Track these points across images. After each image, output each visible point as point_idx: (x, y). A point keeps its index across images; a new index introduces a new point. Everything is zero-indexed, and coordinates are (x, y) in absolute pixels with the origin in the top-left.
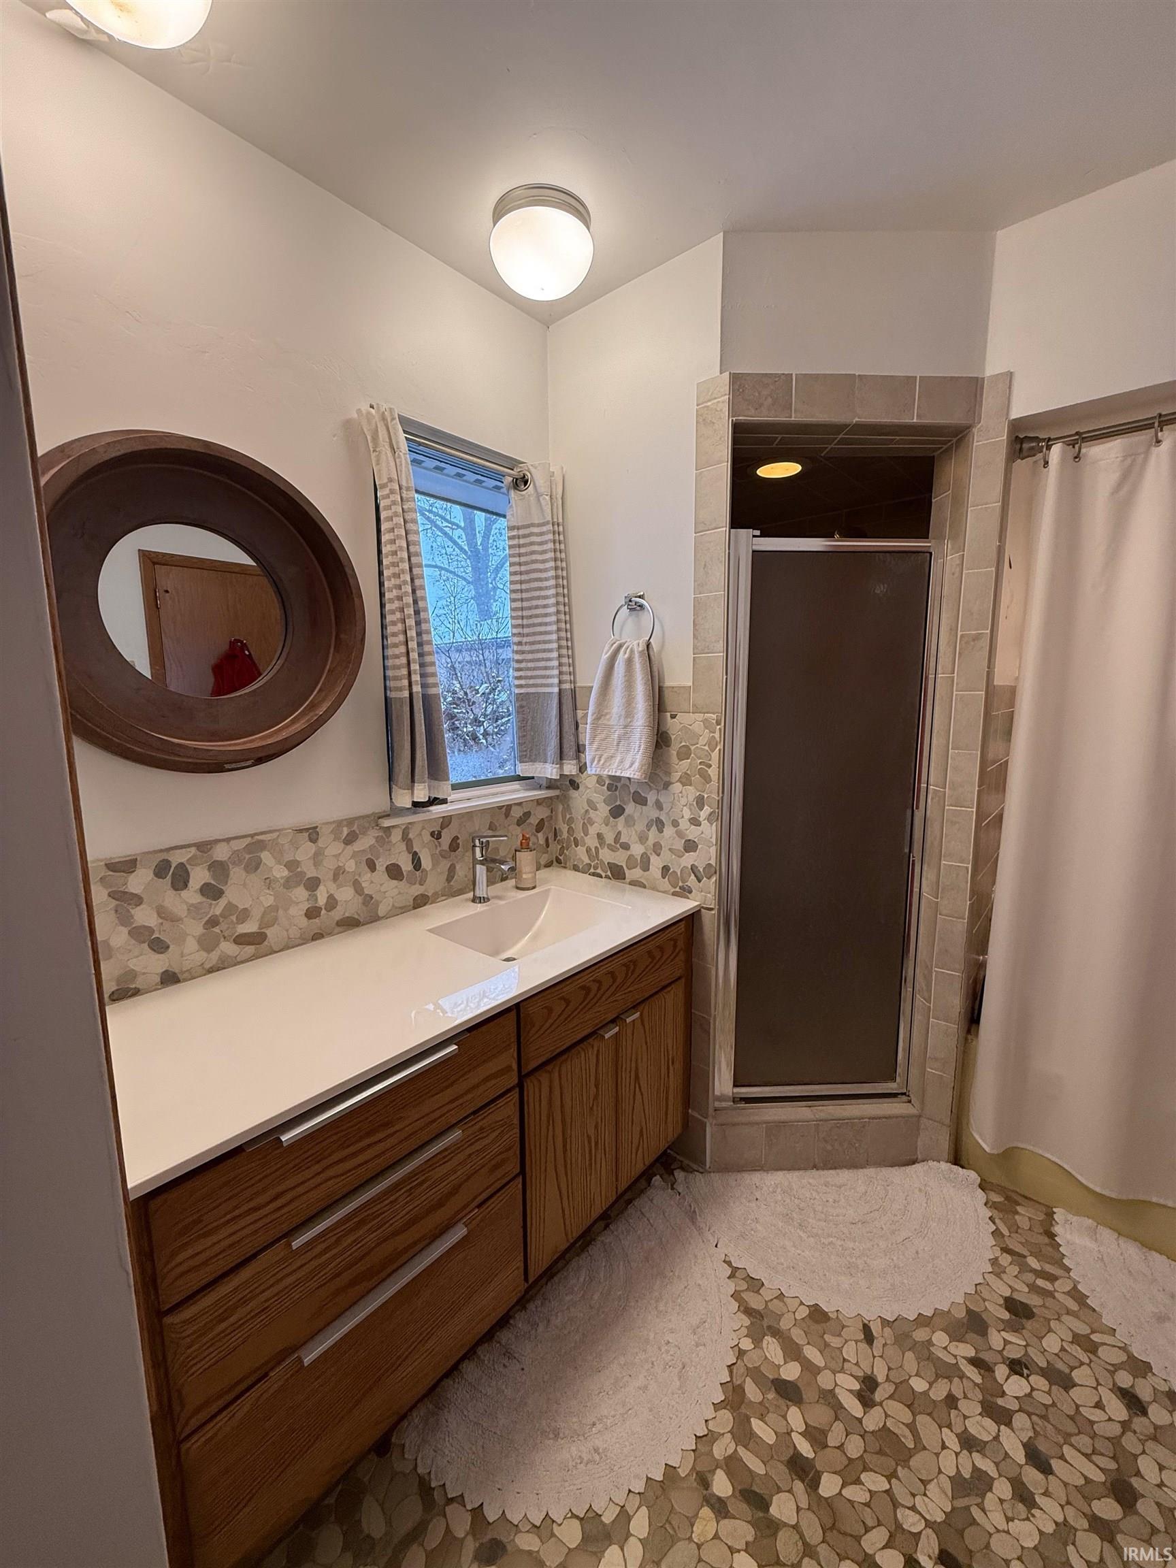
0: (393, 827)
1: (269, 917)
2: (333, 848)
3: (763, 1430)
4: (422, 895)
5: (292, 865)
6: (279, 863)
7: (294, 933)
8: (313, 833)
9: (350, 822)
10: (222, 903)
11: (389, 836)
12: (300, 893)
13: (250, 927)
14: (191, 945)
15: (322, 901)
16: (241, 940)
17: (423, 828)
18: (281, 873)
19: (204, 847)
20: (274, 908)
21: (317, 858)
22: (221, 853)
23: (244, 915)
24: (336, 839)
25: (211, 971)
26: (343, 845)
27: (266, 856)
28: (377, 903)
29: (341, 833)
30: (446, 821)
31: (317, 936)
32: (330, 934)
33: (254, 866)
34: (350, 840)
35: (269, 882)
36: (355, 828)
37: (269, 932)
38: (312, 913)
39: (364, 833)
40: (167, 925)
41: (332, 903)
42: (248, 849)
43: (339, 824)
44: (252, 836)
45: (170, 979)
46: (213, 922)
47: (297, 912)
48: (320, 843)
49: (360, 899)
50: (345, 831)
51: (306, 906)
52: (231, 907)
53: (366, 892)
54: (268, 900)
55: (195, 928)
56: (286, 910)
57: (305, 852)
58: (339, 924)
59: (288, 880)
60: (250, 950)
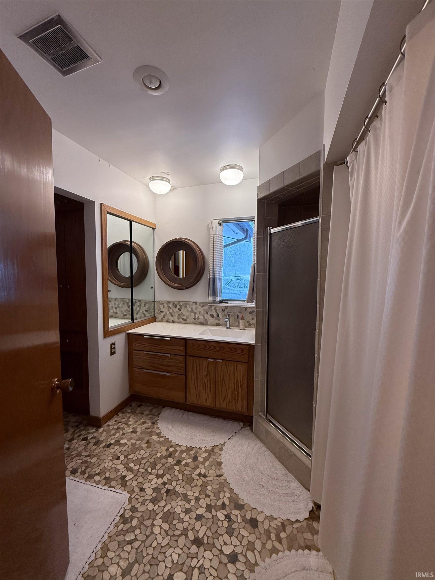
0: (213, 306)
1: (188, 317)
2: (199, 307)
3: (184, 455)
4: (219, 323)
5: (192, 309)
6: (190, 307)
7: (191, 321)
8: (196, 303)
9: (203, 303)
10: (181, 312)
11: (211, 307)
12: (193, 314)
13: (184, 318)
14: (176, 317)
15: (197, 317)
16: (183, 319)
17: (220, 308)
18: (190, 309)
19: (179, 302)
20: (188, 316)
21: (196, 308)
22: (181, 303)
23: (184, 315)
24: (200, 305)
25: (179, 323)
26: (201, 307)
27: (188, 306)
28: (208, 321)
29: (201, 305)
30: (226, 307)
31: (195, 324)
32: (198, 324)
33: (186, 307)
34: (203, 306)
35: (188, 311)
36: (204, 304)
37: (187, 320)
38: (195, 319)
39: (206, 306)
40: (173, 313)
41: (198, 318)
42: (185, 304)
43: (201, 303)
44: (186, 302)
45: (173, 322)
46: (179, 315)
47: (192, 317)
48: (197, 305)
49: (204, 319)
50: (202, 304)
51: (194, 317)
52: (182, 313)
53: (206, 318)
54: (188, 314)
55: (177, 315)
56: (190, 316)
57: (194, 307)
58: (200, 323)
59: (191, 311)
60: (184, 322)
